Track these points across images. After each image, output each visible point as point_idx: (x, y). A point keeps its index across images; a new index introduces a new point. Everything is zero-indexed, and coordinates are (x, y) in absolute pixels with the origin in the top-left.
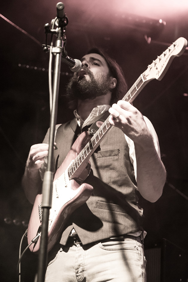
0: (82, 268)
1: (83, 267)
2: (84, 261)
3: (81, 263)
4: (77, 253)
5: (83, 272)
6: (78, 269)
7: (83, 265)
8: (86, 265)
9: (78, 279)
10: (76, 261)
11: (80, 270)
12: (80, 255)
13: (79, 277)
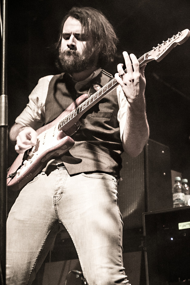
0: (61, 190)
1: (63, 190)
2: (64, 184)
3: (61, 186)
4: (59, 176)
5: (62, 194)
6: (57, 190)
7: (63, 188)
8: (65, 188)
9: (54, 200)
10: (57, 183)
11: (59, 192)
12: (61, 179)
13: (57, 198)
